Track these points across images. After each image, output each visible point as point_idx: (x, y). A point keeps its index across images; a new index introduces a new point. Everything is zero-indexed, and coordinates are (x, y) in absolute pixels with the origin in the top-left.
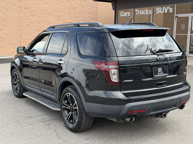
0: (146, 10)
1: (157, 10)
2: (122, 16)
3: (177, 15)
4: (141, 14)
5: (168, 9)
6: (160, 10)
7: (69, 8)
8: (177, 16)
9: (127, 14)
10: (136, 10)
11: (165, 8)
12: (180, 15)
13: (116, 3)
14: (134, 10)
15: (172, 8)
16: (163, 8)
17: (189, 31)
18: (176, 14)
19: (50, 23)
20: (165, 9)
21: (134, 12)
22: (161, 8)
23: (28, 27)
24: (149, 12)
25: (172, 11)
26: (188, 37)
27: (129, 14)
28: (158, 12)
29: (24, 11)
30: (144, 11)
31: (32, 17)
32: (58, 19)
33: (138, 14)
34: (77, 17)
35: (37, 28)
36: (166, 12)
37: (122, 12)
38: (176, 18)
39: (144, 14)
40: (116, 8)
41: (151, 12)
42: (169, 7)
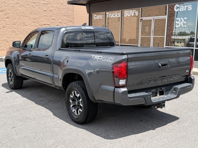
0: (116, 13)
1: (125, 13)
2: (95, 18)
4: (111, 17)
5: (134, 12)
6: (127, 13)
7: (45, 10)
8: (142, 19)
9: (100, 17)
10: (107, 13)
12: (144, 18)
13: (90, 6)
14: (106, 13)
15: (137, 12)
17: (152, 33)
18: (141, 17)
19: (26, 24)
21: (106, 14)
22: (128, 11)
23: (4, 28)
24: (118, 15)
26: (151, 38)
27: (101, 16)
28: (126, 15)
30: (114, 14)
31: (7, 19)
32: (34, 21)
33: (109, 17)
34: (54, 20)
35: (13, 30)
36: (133, 15)
37: (95, 15)
38: (141, 21)
39: (114, 17)
40: (90, 11)
41: (119, 15)
42: (135, 10)
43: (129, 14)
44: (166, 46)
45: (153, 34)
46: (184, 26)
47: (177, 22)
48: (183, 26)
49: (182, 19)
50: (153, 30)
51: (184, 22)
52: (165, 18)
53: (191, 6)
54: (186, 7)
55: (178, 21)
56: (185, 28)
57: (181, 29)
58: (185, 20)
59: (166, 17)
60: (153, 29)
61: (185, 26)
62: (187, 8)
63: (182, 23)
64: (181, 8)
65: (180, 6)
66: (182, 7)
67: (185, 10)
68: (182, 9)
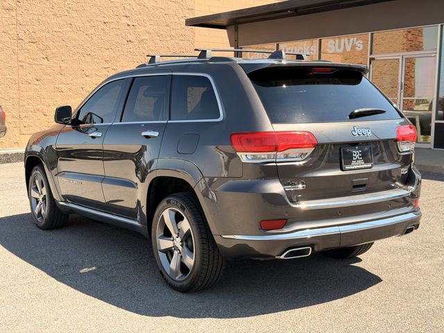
0: (305, 45)
1: (329, 45)
3: (372, 56)
5: (353, 42)
6: (334, 45)
10: (282, 46)
11: (346, 40)
12: (379, 57)
14: (278, 45)
15: (362, 42)
16: (342, 40)
17: (399, 91)
18: (371, 54)
19: (88, 74)
20: (347, 43)
22: (337, 41)
23: (37, 82)
24: (312, 49)
25: (362, 47)
26: (398, 103)
28: (331, 49)
29: (29, 48)
30: (301, 48)
32: (105, 66)
35: (57, 86)
36: (348, 49)
38: (370, 63)
40: (237, 40)
41: (314, 50)
42: (355, 39)
43: (339, 47)
44: (436, 119)
45: (402, 94)
50: (402, 83)
52: (433, 55)
59: (435, 54)
60: (403, 81)
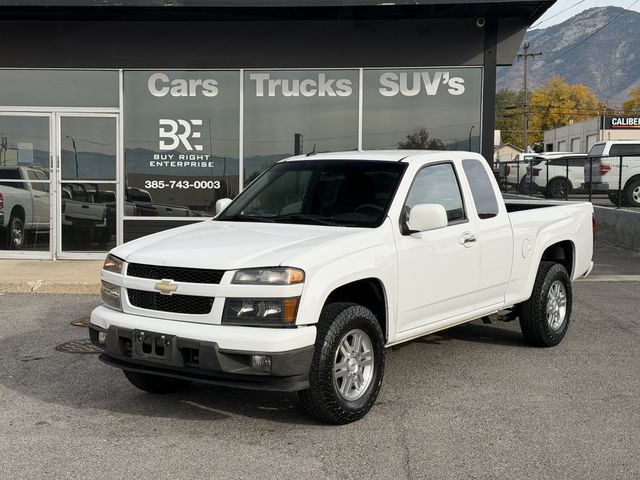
46: (194, 148)
47: (166, 131)
48: (189, 147)
49: (182, 122)
51: (191, 134)
52: (114, 115)
53: (215, 82)
54: (194, 84)
55: (168, 128)
56: (200, 153)
57: (181, 157)
58: (194, 128)
59: (118, 113)
61: (199, 148)
62: (199, 89)
63: (184, 137)
64: (178, 88)
65: (171, 80)
66: (179, 84)
67: (193, 94)
68: (179, 91)
